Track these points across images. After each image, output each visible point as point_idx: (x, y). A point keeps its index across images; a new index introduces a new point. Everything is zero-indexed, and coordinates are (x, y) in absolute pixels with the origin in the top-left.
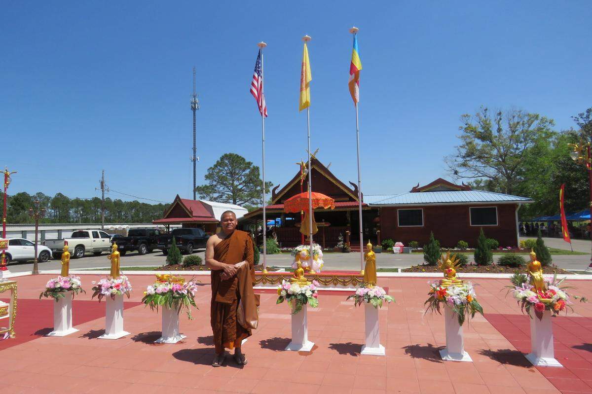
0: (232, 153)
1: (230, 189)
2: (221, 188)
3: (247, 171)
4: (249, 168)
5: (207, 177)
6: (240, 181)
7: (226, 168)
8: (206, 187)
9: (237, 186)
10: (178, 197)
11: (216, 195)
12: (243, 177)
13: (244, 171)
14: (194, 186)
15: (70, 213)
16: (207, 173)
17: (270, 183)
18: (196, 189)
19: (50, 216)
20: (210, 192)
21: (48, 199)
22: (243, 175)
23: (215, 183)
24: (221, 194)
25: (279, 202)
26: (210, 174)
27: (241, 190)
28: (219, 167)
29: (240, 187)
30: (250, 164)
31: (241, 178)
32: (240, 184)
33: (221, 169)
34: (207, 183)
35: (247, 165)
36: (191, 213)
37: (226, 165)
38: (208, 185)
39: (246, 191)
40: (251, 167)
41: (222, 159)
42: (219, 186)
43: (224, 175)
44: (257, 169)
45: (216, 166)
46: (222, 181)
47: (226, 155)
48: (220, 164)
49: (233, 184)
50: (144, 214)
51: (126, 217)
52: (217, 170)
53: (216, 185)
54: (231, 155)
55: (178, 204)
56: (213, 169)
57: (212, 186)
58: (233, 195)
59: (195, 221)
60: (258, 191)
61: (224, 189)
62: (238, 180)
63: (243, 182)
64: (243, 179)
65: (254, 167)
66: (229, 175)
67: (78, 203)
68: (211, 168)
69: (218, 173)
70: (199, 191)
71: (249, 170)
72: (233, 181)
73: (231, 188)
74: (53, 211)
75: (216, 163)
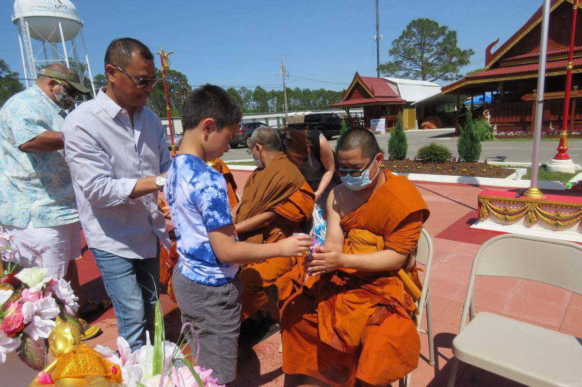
0: (421, 18)
1: (418, 65)
2: (408, 64)
3: (441, 40)
4: (443, 34)
5: (392, 52)
6: (432, 52)
7: (414, 38)
8: (390, 64)
9: (427, 59)
10: (357, 74)
11: (401, 73)
12: (434, 48)
13: (436, 39)
14: (378, 64)
15: (268, 104)
16: (391, 48)
17: (471, 50)
18: (380, 68)
19: (254, 107)
20: (395, 70)
21: (250, 92)
22: (435, 46)
23: (400, 59)
24: (407, 71)
25: (496, 66)
26: (394, 48)
27: (431, 64)
28: (405, 39)
29: (430, 61)
30: (444, 28)
31: (433, 49)
32: (431, 57)
33: (408, 40)
34: (392, 59)
35: (441, 31)
36: (373, 92)
37: (414, 35)
38: (393, 62)
39: (437, 65)
40: (446, 32)
41: (409, 27)
42: (405, 62)
43: (411, 47)
44: (453, 34)
45: (401, 37)
46: (408, 55)
47: (414, 22)
48: (407, 34)
49: (422, 57)
50: (330, 101)
51: (315, 105)
52: (402, 43)
53: (401, 62)
54: (420, 21)
55: (357, 83)
56: (398, 42)
57: (397, 62)
58: (423, 71)
59: (377, 102)
60: (454, 64)
61: (411, 65)
62: (428, 51)
63: (436, 53)
64: (435, 50)
65: (450, 32)
66: (417, 47)
67: (273, 94)
68: (396, 40)
69: (404, 46)
70: (382, 69)
71: (443, 37)
72: (423, 53)
73: (420, 63)
74: (255, 103)
75: (401, 34)
